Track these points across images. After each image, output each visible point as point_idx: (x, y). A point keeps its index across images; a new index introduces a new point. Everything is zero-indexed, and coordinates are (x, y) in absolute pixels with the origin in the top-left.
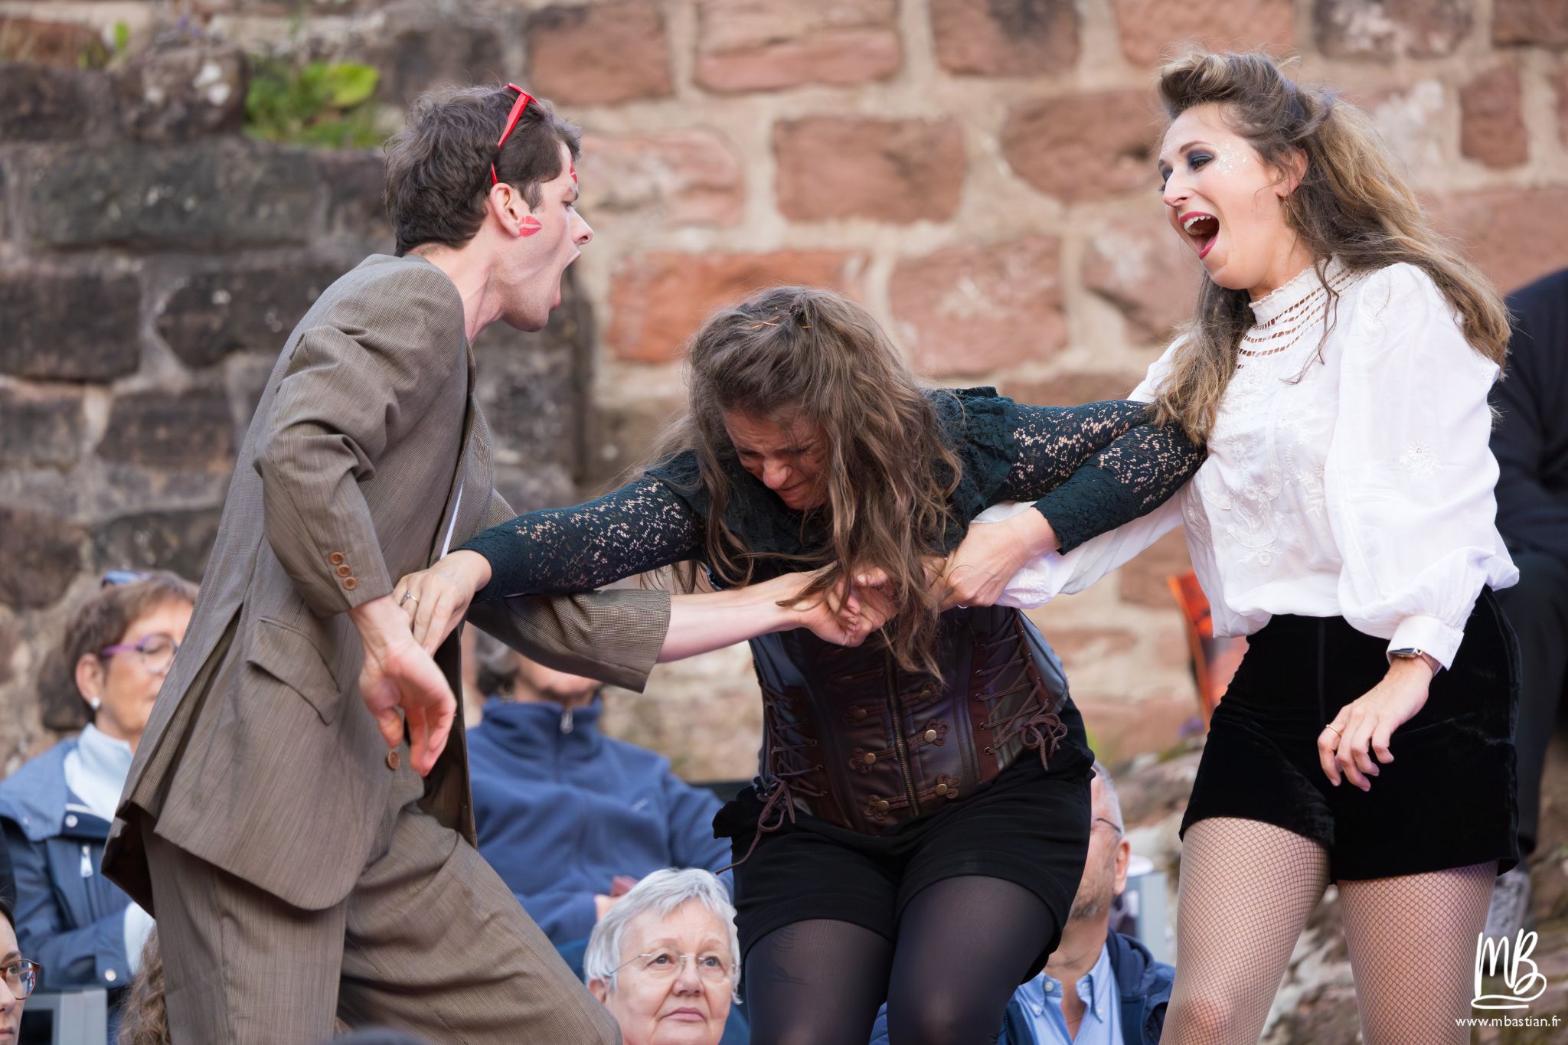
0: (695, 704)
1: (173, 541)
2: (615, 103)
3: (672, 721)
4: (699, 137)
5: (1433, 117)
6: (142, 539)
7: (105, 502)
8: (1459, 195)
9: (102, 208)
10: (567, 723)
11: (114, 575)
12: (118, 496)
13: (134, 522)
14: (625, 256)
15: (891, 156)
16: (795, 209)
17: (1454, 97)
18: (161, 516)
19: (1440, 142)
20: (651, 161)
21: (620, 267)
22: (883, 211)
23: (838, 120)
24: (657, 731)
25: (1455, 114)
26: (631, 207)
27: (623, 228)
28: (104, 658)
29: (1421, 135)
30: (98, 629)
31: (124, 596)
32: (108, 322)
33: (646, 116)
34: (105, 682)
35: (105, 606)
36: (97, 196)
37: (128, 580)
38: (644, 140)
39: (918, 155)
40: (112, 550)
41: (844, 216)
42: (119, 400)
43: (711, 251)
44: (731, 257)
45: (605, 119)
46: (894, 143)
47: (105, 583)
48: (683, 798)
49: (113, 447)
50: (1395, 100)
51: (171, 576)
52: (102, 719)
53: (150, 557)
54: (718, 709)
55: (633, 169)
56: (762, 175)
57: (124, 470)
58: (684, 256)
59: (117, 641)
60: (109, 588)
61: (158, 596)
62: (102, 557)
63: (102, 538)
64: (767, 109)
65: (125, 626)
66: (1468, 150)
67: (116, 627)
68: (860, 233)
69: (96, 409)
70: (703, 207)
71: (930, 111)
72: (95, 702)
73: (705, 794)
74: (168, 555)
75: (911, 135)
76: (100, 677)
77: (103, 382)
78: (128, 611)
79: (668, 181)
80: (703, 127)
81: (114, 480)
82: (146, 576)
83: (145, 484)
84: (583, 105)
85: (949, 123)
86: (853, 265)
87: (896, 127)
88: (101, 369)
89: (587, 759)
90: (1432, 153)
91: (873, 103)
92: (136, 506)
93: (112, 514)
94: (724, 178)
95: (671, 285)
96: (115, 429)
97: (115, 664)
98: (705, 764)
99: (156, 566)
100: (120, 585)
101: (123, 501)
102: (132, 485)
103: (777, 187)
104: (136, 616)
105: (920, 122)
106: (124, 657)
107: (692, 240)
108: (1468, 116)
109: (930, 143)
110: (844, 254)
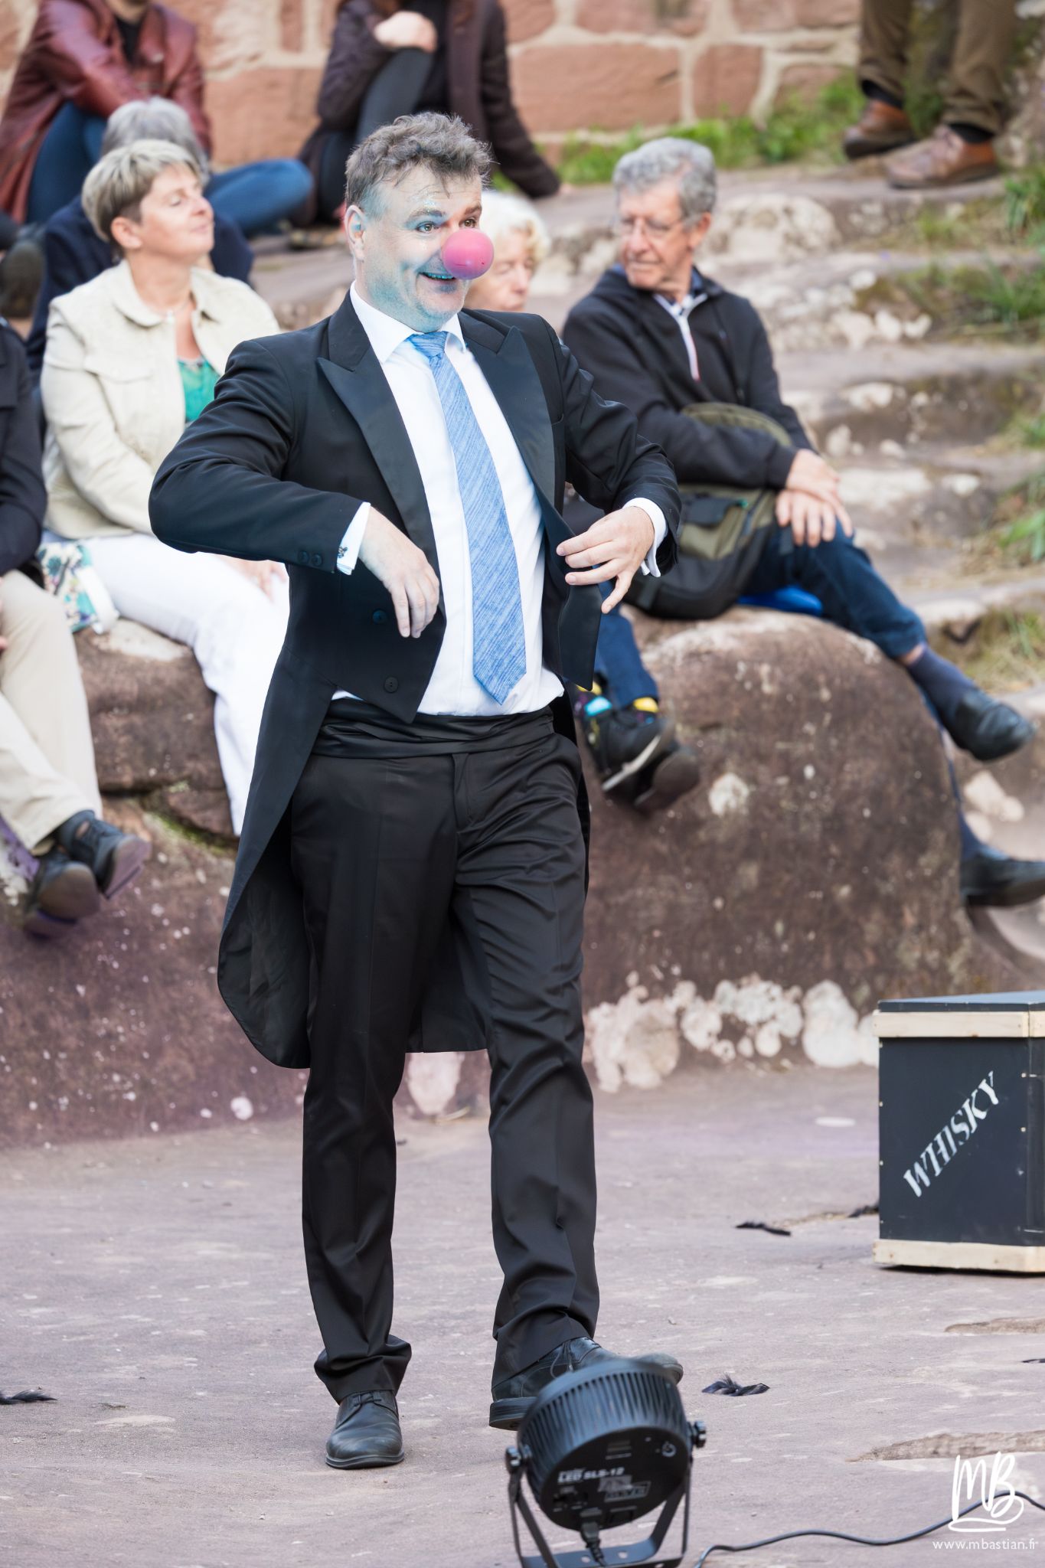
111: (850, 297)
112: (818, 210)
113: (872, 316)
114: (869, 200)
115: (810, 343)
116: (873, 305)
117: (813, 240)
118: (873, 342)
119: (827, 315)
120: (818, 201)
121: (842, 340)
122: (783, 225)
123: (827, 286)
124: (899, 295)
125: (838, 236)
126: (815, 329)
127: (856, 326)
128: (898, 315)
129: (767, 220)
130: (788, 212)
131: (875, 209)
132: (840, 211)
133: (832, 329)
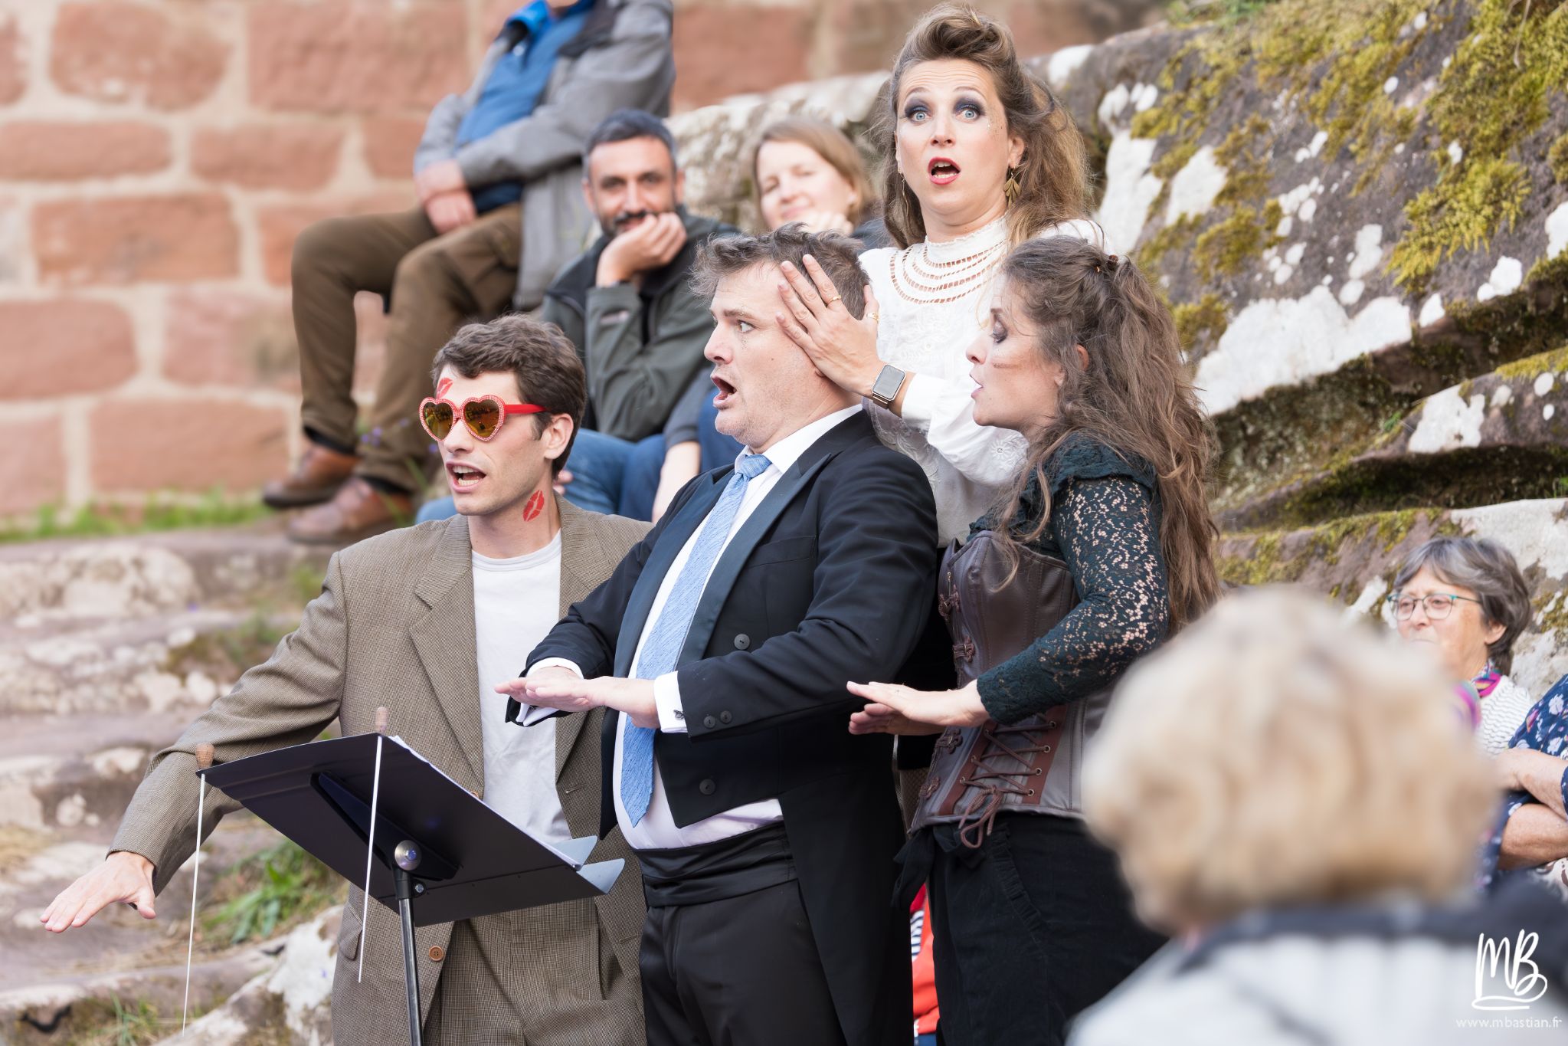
111: (161, 655)
112: (175, 562)
113: (183, 677)
114: (240, 553)
115: (101, 705)
116: (187, 665)
117: (167, 595)
118: (177, 704)
119: (130, 675)
120: (177, 552)
121: (141, 702)
122: (131, 578)
123: (138, 644)
124: (218, 654)
125: (198, 592)
126: (110, 690)
127: (160, 689)
128: (212, 676)
129: (113, 572)
130: (139, 564)
131: (248, 562)
132: (203, 565)
133: (131, 690)
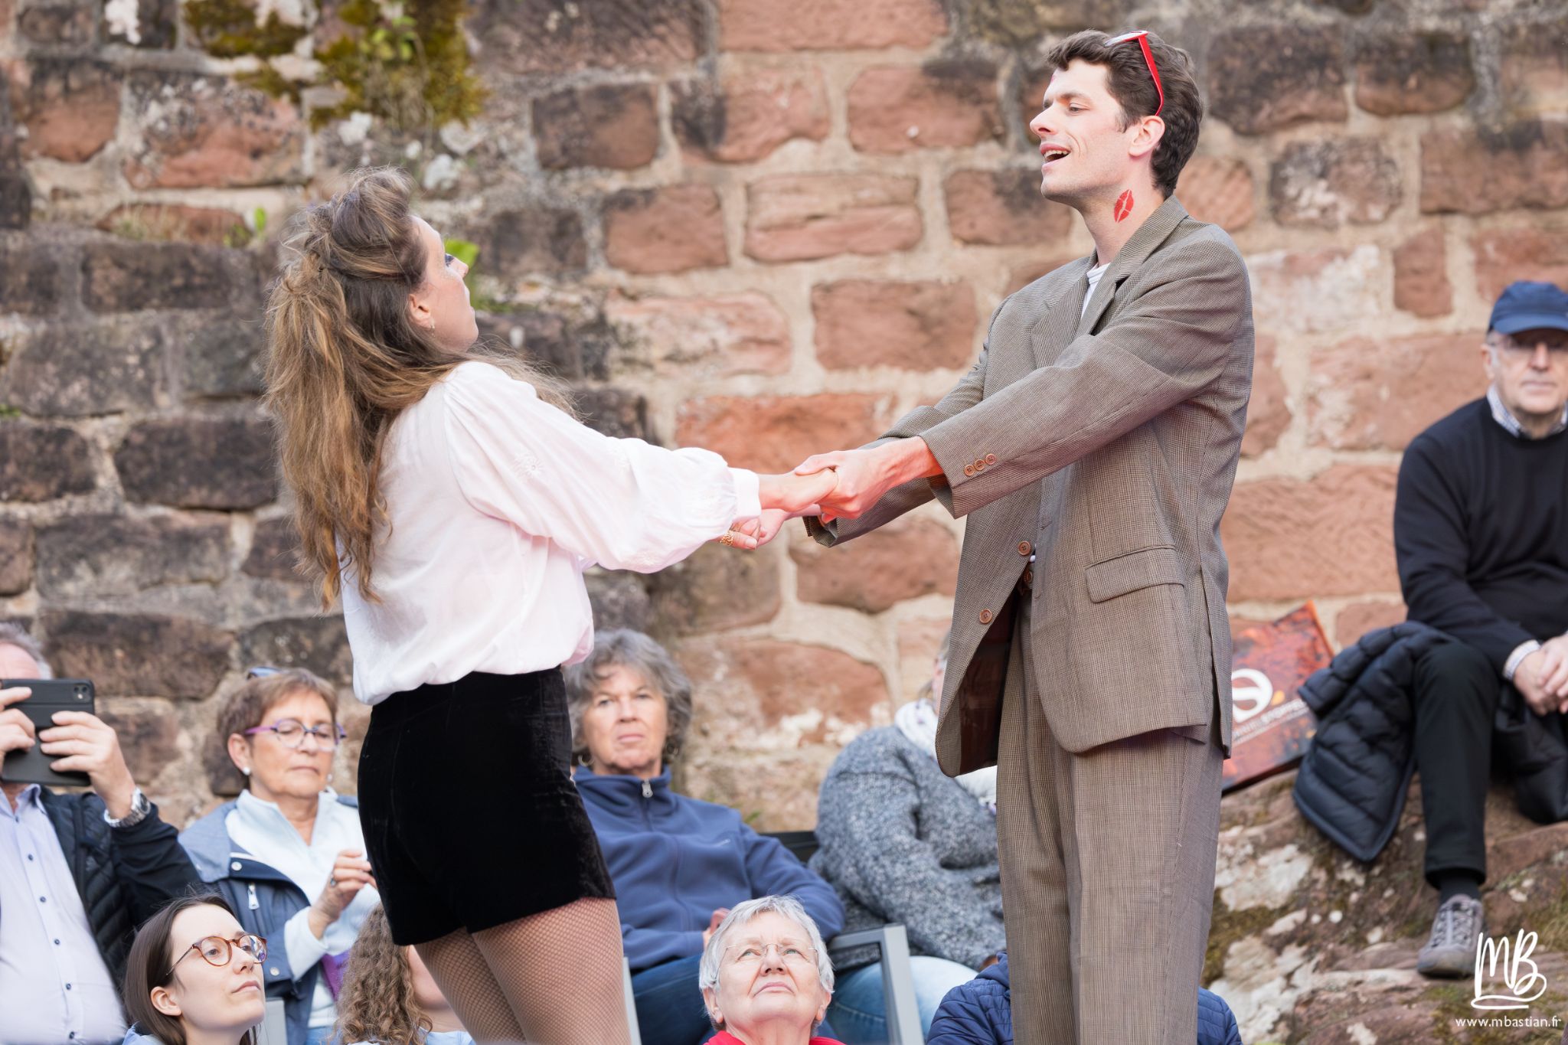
0: (761, 771)
1: (308, 643)
2: (678, 272)
3: (743, 785)
4: (750, 299)
5: (1369, 275)
6: (282, 642)
7: (251, 612)
8: (1394, 341)
9: (244, 364)
10: (647, 791)
11: (257, 671)
12: (260, 606)
13: (273, 628)
14: (688, 401)
15: (912, 313)
16: (832, 359)
17: (1389, 257)
18: (297, 622)
19: (1377, 295)
20: (710, 320)
21: (684, 409)
22: (905, 359)
23: (869, 283)
24: (733, 794)
25: (1389, 271)
26: (695, 358)
27: (687, 377)
28: (248, 737)
29: (1361, 290)
30: (242, 714)
31: (263, 686)
32: (251, 460)
33: (704, 281)
34: (252, 755)
35: (248, 695)
36: (241, 354)
37: (268, 675)
38: (703, 302)
39: (935, 312)
40: (256, 651)
41: (874, 364)
42: (260, 525)
43: (762, 395)
44: (778, 400)
45: (670, 284)
46: (915, 302)
47: (250, 676)
48: (757, 845)
49: (258, 564)
50: (1339, 261)
51: (304, 671)
52: (254, 784)
53: (289, 658)
54: (782, 776)
55: (694, 327)
56: (803, 330)
57: (266, 583)
58: (738, 399)
59: (257, 724)
60: (254, 680)
61: (292, 687)
62: (247, 656)
63: (248, 643)
64: (809, 274)
65: (263, 712)
66: (1400, 303)
67: (256, 712)
68: (888, 378)
69: (241, 533)
70: (754, 358)
71: (946, 276)
72: (246, 770)
73: (775, 840)
74: (303, 655)
75: (929, 295)
76: (247, 751)
77: (247, 510)
78: (265, 699)
79: (725, 337)
80: (751, 290)
81: (257, 593)
82: (286, 671)
83: (285, 595)
84: (652, 273)
85: (960, 284)
86: (882, 406)
87: (917, 288)
88: (245, 500)
89: (668, 814)
90: (1371, 305)
91: (897, 268)
92: (276, 616)
93: (258, 620)
94: (773, 334)
95: (728, 423)
96: (258, 550)
97: (257, 740)
98: (775, 818)
99: (294, 665)
100: (262, 678)
101: (266, 611)
102: (273, 597)
103: (816, 341)
104: (272, 704)
105: (938, 284)
106: (263, 736)
107: (746, 386)
108: (1399, 275)
109: (945, 301)
110: (875, 396)
